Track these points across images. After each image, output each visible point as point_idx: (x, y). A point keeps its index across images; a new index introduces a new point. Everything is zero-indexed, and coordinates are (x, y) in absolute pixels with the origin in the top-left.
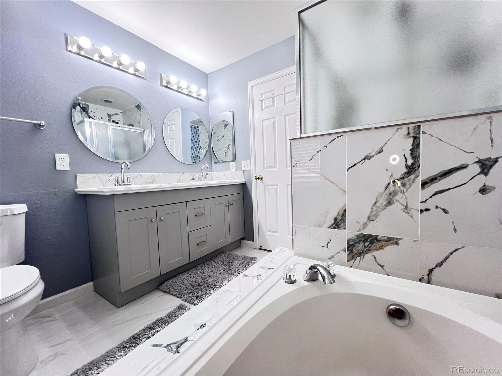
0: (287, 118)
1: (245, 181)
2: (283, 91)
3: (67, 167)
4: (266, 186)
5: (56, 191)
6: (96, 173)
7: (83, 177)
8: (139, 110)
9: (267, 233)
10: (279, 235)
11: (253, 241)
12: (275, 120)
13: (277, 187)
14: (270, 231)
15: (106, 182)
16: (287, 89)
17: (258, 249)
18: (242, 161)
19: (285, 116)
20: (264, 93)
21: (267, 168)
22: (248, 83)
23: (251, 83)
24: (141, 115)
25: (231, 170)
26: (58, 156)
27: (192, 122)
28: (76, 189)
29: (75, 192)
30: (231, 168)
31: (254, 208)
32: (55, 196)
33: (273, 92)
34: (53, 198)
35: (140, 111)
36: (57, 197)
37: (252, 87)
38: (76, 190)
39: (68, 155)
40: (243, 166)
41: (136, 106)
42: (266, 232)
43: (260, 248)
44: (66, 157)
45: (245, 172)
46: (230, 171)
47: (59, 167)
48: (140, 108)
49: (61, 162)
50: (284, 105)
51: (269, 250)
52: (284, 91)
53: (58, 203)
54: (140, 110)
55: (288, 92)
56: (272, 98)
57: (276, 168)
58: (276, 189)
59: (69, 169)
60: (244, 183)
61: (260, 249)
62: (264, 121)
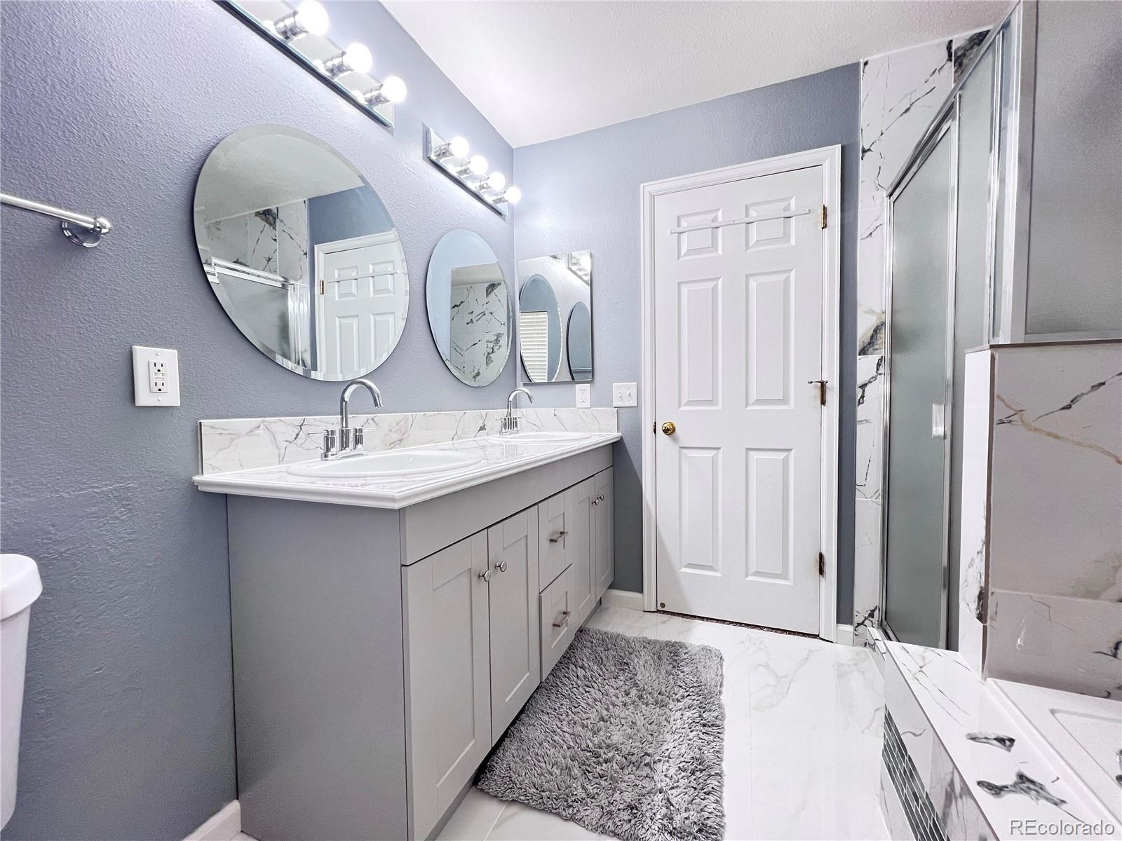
0: (753, 284)
1: (621, 434)
2: (744, 215)
3: (172, 397)
4: (683, 450)
5: (128, 489)
6: (260, 417)
7: (220, 431)
8: (271, 225)
9: (681, 570)
10: (718, 574)
11: (641, 591)
12: (717, 284)
13: (717, 454)
14: (690, 566)
15: (285, 444)
16: (755, 211)
17: (654, 612)
18: (614, 384)
19: (747, 276)
20: (685, 216)
21: (690, 403)
22: (642, 185)
23: (648, 188)
24: (275, 240)
25: (579, 405)
26: (144, 355)
27: (455, 273)
28: (197, 474)
29: (194, 487)
30: (578, 400)
31: (647, 505)
32: (124, 506)
33: (713, 215)
34: (117, 514)
35: (274, 228)
36: (130, 510)
37: (652, 197)
38: (197, 478)
39: (176, 351)
40: (615, 394)
41: (258, 214)
42: (681, 568)
43: (660, 608)
44: (168, 358)
45: (620, 411)
46: (575, 407)
47: (144, 398)
48: (275, 219)
49: (153, 375)
50: (746, 250)
51: (687, 615)
52: (747, 215)
53: (133, 533)
54: (273, 225)
55: (758, 219)
56: (710, 229)
57: (716, 404)
58: (714, 460)
59: (178, 404)
60: (618, 439)
61: (658, 611)
62: (683, 287)
